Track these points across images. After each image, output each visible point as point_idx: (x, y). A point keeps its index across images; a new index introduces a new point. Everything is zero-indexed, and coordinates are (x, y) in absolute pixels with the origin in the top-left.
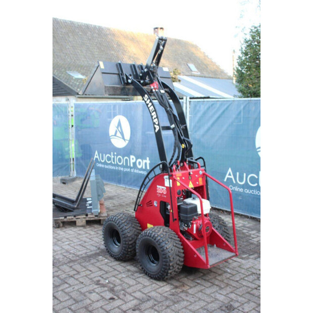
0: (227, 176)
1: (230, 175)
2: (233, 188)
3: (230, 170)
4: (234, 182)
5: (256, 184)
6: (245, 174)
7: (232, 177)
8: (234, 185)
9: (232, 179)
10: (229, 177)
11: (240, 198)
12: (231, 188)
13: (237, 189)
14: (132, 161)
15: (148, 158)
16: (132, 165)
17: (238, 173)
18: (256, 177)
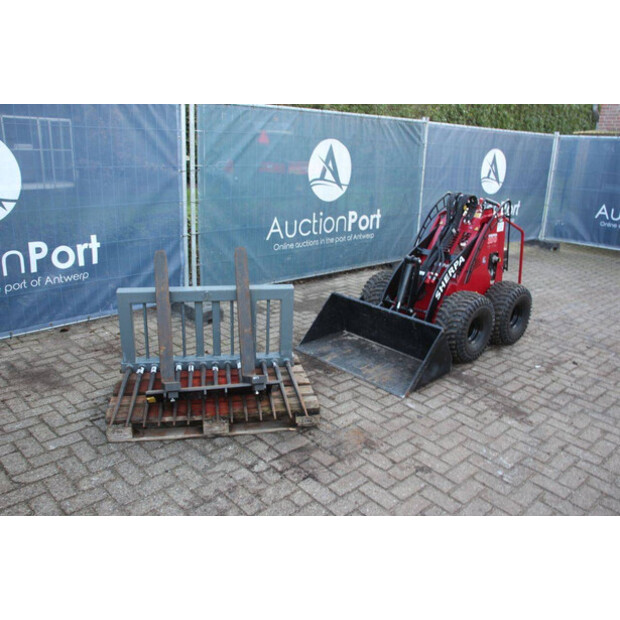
0: (272, 231)
1: (276, 228)
3: (275, 220)
4: (282, 237)
5: (309, 232)
6: (296, 222)
7: (279, 230)
8: (281, 242)
9: (278, 233)
10: (275, 231)
11: (289, 259)
12: (277, 247)
13: (285, 247)
14: (34, 257)
15: (94, 238)
16: (34, 269)
17: (287, 223)
18: (310, 221)
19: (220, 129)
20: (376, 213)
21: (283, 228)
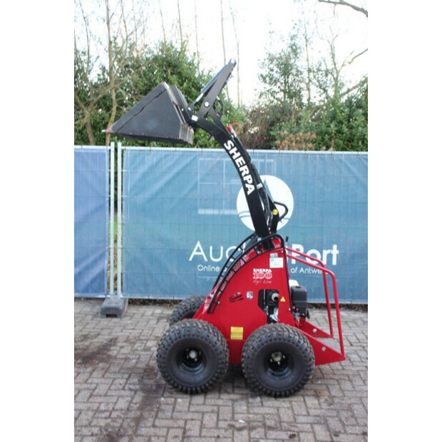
0: (194, 253)
1: (199, 251)
2: (203, 268)
3: (198, 245)
4: (206, 260)
6: (222, 248)
7: (202, 253)
8: (206, 264)
9: (202, 256)
10: (198, 253)
12: (201, 268)
13: (210, 268)
17: (211, 248)
19: (143, 169)
20: (331, 249)
21: (207, 252)
